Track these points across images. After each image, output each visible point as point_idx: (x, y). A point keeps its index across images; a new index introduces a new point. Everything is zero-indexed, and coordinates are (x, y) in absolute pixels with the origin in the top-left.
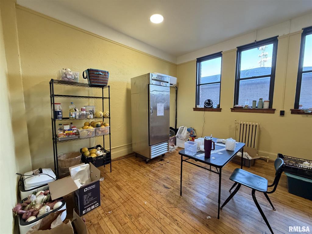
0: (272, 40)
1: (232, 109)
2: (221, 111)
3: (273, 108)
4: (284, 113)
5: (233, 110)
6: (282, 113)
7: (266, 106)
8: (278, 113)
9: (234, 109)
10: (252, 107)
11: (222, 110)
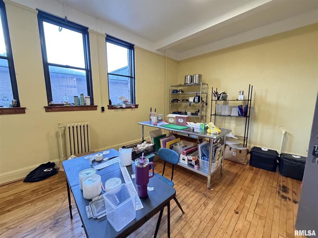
0: (80, 28)
1: (46, 107)
2: (24, 112)
3: (95, 104)
4: (104, 109)
5: (49, 110)
6: (103, 109)
7: (88, 103)
8: (99, 109)
9: (51, 108)
10: (74, 104)
11: (26, 111)
